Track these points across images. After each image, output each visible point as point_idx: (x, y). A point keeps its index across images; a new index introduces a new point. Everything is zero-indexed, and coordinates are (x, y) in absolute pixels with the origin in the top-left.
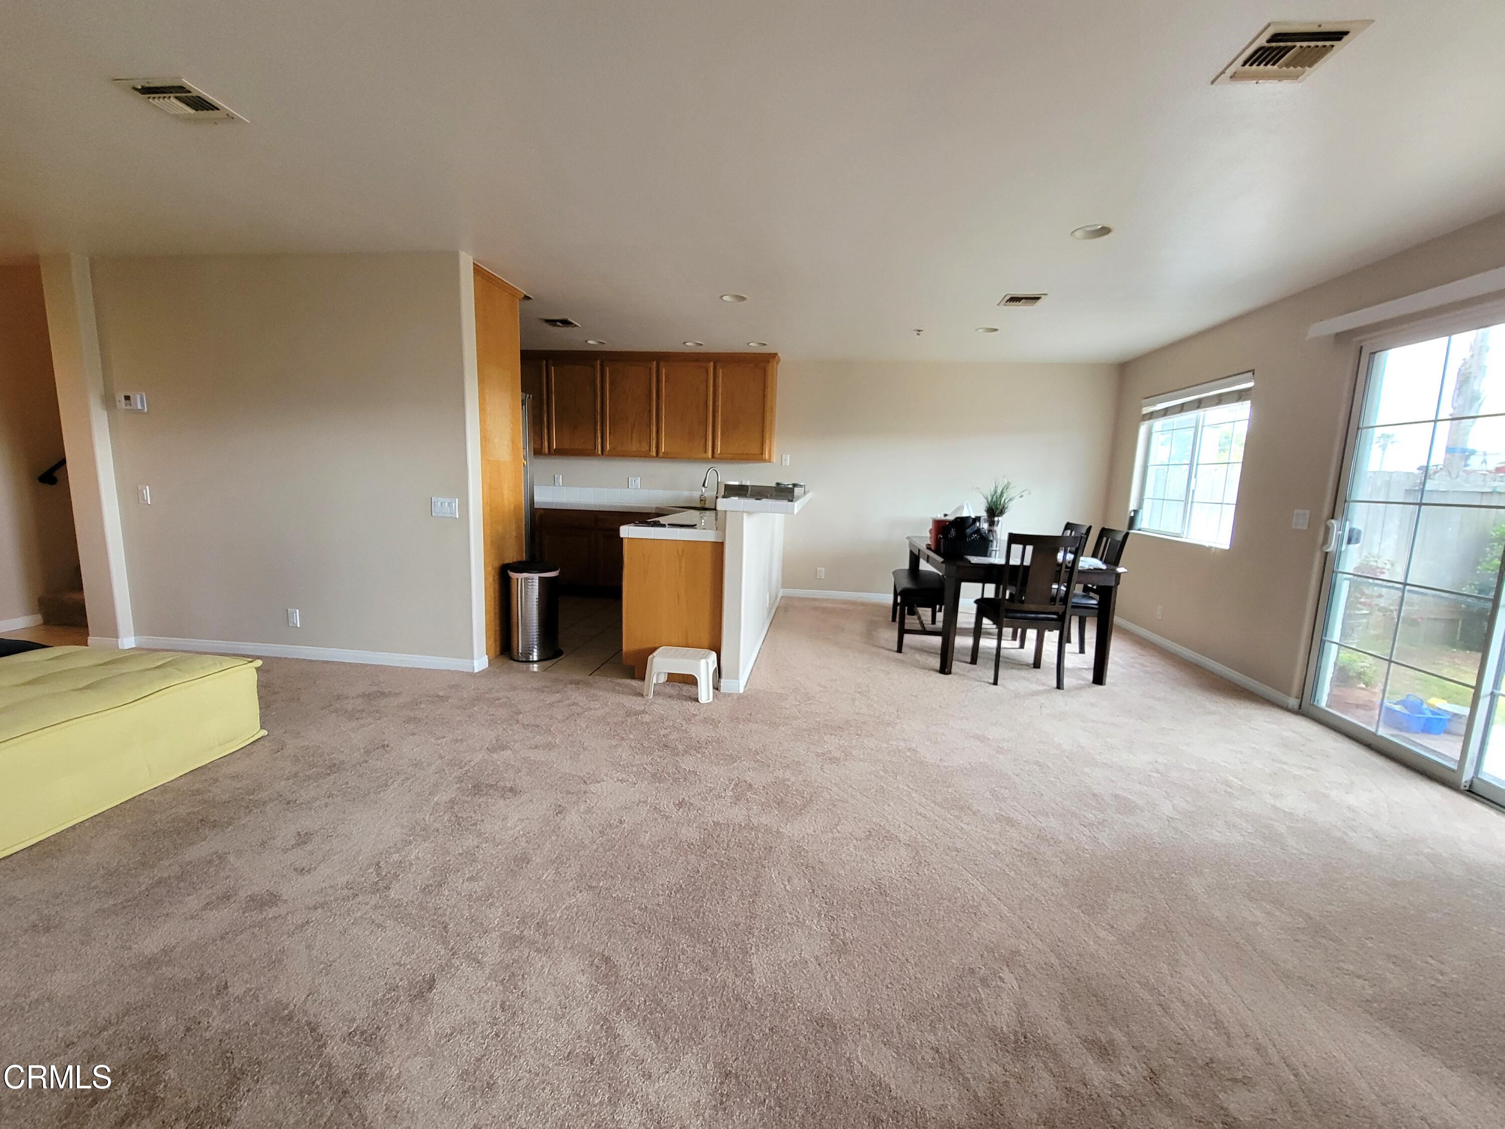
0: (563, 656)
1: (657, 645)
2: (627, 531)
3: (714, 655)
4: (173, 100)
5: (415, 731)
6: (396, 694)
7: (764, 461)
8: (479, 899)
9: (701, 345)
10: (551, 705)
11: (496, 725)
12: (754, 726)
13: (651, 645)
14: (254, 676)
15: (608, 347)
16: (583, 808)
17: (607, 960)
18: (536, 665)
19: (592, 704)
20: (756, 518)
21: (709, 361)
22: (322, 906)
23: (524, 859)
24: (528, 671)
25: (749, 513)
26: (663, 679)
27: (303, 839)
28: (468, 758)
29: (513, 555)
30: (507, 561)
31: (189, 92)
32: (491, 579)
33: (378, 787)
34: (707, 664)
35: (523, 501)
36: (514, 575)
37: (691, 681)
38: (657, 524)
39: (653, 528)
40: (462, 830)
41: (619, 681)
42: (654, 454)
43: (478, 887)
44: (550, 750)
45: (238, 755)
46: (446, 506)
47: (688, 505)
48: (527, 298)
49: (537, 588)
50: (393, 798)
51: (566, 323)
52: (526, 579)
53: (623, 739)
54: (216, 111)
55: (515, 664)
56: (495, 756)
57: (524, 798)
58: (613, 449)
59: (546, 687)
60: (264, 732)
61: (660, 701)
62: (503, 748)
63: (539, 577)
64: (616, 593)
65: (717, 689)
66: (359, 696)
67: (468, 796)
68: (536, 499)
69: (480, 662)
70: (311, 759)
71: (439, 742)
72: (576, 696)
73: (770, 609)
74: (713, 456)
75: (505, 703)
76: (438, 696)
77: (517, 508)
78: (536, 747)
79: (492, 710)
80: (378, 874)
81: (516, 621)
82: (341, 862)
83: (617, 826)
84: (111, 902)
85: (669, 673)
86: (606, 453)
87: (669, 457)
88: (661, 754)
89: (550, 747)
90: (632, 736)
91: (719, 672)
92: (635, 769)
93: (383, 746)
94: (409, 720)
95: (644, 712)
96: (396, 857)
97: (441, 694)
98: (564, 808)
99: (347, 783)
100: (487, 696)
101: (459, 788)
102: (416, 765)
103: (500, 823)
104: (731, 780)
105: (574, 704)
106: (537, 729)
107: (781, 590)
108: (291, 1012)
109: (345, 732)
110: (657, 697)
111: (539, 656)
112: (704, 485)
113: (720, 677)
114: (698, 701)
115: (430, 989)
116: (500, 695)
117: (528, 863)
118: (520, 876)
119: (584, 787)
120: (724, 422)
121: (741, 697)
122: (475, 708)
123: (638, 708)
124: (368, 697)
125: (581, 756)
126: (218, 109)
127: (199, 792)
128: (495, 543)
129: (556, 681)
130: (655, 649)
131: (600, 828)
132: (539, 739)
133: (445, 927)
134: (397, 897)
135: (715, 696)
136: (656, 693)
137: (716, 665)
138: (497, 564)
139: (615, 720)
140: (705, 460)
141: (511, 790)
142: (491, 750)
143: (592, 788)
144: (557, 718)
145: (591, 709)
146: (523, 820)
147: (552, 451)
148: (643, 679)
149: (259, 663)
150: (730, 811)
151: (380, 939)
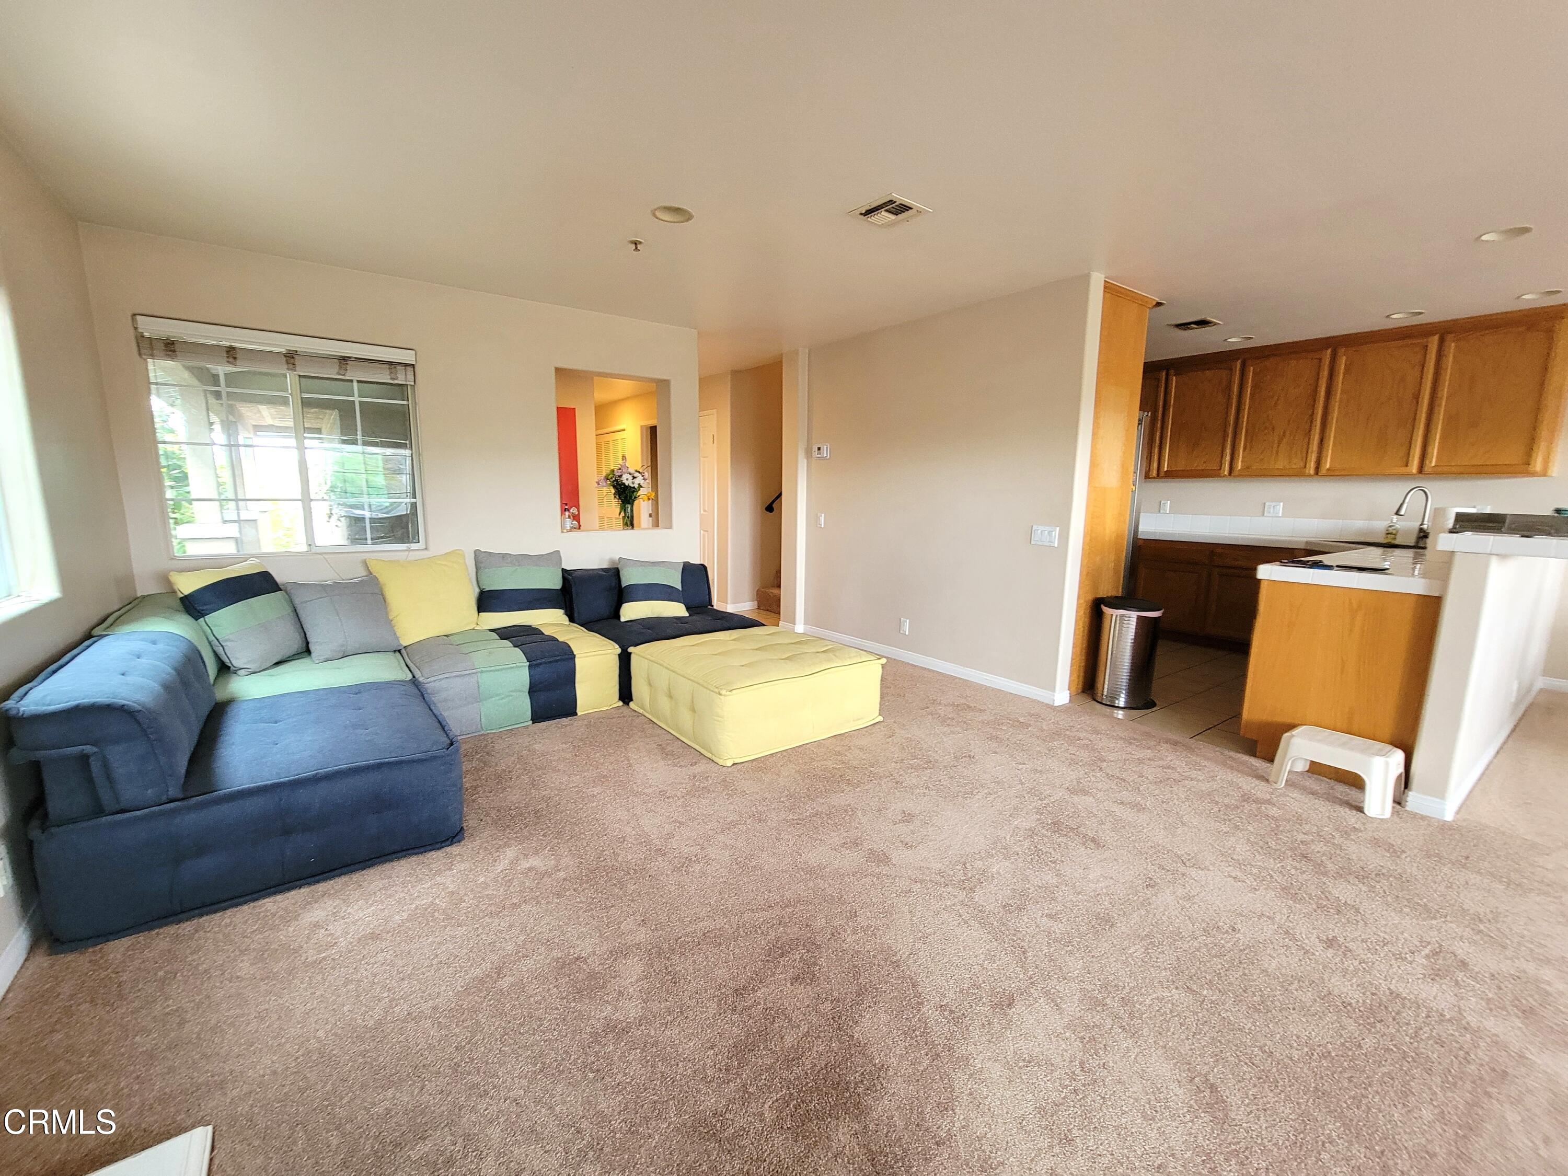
0: (1154, 709)
1: (1297, 722)
2: (1265, 572)
3: (1399, 755)
4: (884, 213)
5: (997, 750)
6: (981, 711)
7: (1533, 474)
8: (1056, 940)
9: (1420, 313)
10: (1140, 761)
11: (1077, 766)
12: (1474, 878)
13: (1288, 720)
14: (879, 671)
15: (1259, 341)
16: (1180, 891)
17: (1213, 1088)
18: (1121, 712)
19: (1194, 774)
20: (1512, 565)
21: (1431, 333)
22: (922, 881)
23: (1107, 921)
24: (1111, 717)
25: (1502, 556)
26: (1301, 767)
27: (908, 818)
28: (1048, 792)
29: (1108, 589)
30: (1101, 595)
31: (895, 202)
32: (1082, 612)
33: (965, 793)
34: (1387, 764)
35: (1126, 530)
36: (1107, 611)
37: (1355, 782)
38: (1317, 565)
39: (1311, 570)
40: (1041, 863)
41: (1232, 754)
42: (1312, 472)
43: (1058, 928)
44: (1139, 811)
45: (863, 732)
46: (1047, 534)
47: (1362, 540)
48: (1159, 304)
49: (1134, 627)
50: (978, 807)
51: (1203, 323)
52: (1122, 616)
53: (1237, 827)
54: (910, 211)
55: (1098, 706)
56: (1076, 798)
57: (1107, 854)
58: (1247, 468)
59: (1135, 739)
60: (880, 719)
61: (1296, 794)
62: (1085, 793)
63: (1138, 616)
64: (1241, 648)
65: (1399, 804)
66: (949, 705)
67: (1047, 830)
68: (1141, 528)
69: (1062, 696)
70: (913, 751)
71: (1020, 767)
72: (1177, 760)
73: (1516, 705)
74: (1421, 470)
75: (1087, 746)
76: (1018, 721)
77: (1119, 537)
78: (1122, 803)
79: (1072, 750)
80: (965, 874)
81: (1105, 660)
82: (935, 850)
83: (1227, 932)
84: (791, 817)
85: (1312, 761)
86: (1235, 473)
87: (1335, 474)
88: (1295, 863)
89: (1139, 808)
90: (1250, 828)
91: (1406, 781)
92: (1255, 871)
93: (970, 756)
94: (991, 738)
95: (1268, 802)
96: (979, 864)
97: (1021, 719)
98: (1156, 884)
99: (940, 781)
100: (1068, 733)
101: (1039, 820)
102: (998, 783)
103: (1081, 871)
104: (1424, 943)
105: (1168, 768)
106: (1123, 783)
107: (1541, 678)
108: (898, 961)
109: (938, 735)
110: (1292, 789)
111: (1126, 702)
112: (1397, 513)
113: (1406, 786)
114: (1362, 812)
115: (1010, 1005)
116: (1082, 735)
117: (1111, 926)
118: (1103, 937)
119: (1182, 869)
120: (1451, 419)
121: (1444, 828)
122: (1055, 743)
123: (1259, 795)
124: (957, 707)
125: (1179, 831)
126: (911, 208)
127: (839, 753)
128: (1090, 575)
129: (1147, 734)
130: (1291, 727)
131: (1204, 925)
132: (1125, 795)
133: (1024, 953)
134: (981, 902)
135: (1395, 813)
136: (1290, 784)
137: (1401, 769)
138: (1090, 597)
139: (1226, 801)
140: (1407, 476)
141: (1093, 840)
142: (1072, 791)
143: (1193, 872)
144: (1147, 778)
145: (1192, 779)
146: (1106, 877)
147: (1162, 474)
148: (1271, 760)
149: (884, 661)
150: (1422, 987)
151: (966, 934)
